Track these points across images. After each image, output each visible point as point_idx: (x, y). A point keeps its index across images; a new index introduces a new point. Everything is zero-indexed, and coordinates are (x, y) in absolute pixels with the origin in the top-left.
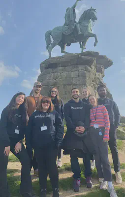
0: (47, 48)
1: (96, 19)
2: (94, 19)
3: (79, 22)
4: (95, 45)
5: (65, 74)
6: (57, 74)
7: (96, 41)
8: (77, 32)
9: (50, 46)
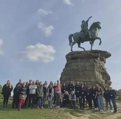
0: (70, 45)
1: (101, 28)
2: (100, 28)
3: (90, 30)
4: (100, 44)
5: (82, 64)
6: (78, 64)
7: (101, 42)
8: (89, 36)
9: (71, 44)
